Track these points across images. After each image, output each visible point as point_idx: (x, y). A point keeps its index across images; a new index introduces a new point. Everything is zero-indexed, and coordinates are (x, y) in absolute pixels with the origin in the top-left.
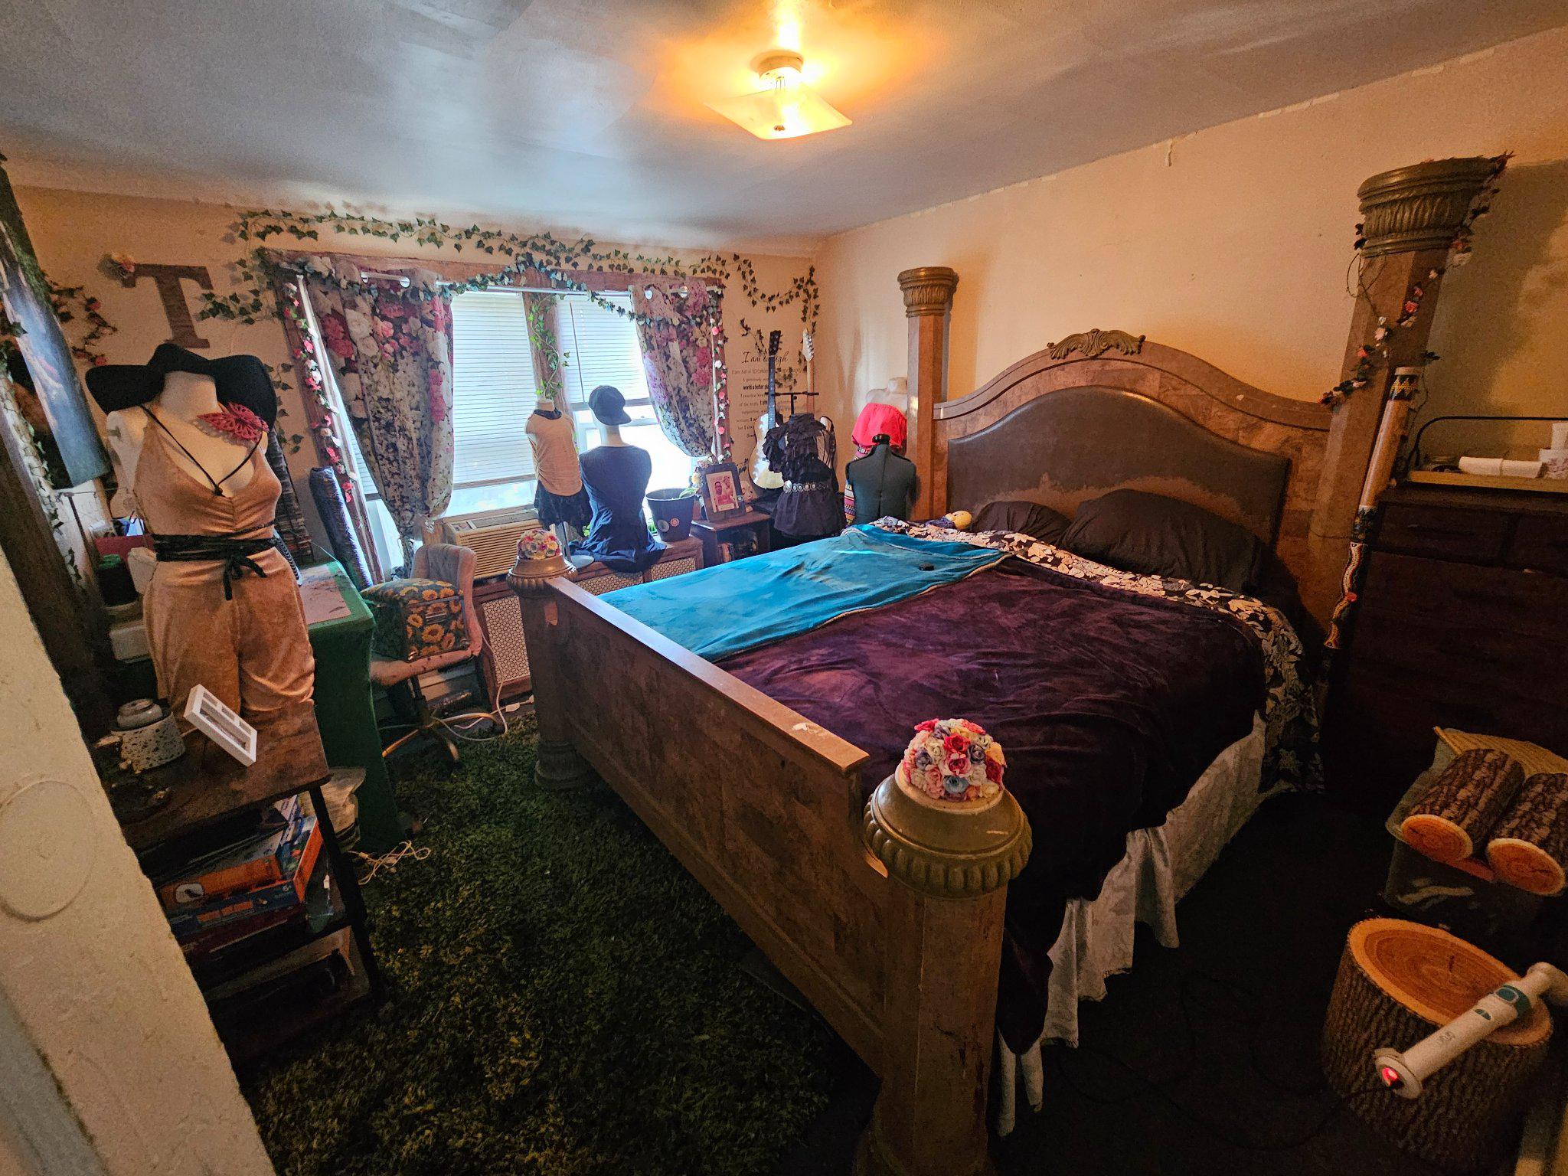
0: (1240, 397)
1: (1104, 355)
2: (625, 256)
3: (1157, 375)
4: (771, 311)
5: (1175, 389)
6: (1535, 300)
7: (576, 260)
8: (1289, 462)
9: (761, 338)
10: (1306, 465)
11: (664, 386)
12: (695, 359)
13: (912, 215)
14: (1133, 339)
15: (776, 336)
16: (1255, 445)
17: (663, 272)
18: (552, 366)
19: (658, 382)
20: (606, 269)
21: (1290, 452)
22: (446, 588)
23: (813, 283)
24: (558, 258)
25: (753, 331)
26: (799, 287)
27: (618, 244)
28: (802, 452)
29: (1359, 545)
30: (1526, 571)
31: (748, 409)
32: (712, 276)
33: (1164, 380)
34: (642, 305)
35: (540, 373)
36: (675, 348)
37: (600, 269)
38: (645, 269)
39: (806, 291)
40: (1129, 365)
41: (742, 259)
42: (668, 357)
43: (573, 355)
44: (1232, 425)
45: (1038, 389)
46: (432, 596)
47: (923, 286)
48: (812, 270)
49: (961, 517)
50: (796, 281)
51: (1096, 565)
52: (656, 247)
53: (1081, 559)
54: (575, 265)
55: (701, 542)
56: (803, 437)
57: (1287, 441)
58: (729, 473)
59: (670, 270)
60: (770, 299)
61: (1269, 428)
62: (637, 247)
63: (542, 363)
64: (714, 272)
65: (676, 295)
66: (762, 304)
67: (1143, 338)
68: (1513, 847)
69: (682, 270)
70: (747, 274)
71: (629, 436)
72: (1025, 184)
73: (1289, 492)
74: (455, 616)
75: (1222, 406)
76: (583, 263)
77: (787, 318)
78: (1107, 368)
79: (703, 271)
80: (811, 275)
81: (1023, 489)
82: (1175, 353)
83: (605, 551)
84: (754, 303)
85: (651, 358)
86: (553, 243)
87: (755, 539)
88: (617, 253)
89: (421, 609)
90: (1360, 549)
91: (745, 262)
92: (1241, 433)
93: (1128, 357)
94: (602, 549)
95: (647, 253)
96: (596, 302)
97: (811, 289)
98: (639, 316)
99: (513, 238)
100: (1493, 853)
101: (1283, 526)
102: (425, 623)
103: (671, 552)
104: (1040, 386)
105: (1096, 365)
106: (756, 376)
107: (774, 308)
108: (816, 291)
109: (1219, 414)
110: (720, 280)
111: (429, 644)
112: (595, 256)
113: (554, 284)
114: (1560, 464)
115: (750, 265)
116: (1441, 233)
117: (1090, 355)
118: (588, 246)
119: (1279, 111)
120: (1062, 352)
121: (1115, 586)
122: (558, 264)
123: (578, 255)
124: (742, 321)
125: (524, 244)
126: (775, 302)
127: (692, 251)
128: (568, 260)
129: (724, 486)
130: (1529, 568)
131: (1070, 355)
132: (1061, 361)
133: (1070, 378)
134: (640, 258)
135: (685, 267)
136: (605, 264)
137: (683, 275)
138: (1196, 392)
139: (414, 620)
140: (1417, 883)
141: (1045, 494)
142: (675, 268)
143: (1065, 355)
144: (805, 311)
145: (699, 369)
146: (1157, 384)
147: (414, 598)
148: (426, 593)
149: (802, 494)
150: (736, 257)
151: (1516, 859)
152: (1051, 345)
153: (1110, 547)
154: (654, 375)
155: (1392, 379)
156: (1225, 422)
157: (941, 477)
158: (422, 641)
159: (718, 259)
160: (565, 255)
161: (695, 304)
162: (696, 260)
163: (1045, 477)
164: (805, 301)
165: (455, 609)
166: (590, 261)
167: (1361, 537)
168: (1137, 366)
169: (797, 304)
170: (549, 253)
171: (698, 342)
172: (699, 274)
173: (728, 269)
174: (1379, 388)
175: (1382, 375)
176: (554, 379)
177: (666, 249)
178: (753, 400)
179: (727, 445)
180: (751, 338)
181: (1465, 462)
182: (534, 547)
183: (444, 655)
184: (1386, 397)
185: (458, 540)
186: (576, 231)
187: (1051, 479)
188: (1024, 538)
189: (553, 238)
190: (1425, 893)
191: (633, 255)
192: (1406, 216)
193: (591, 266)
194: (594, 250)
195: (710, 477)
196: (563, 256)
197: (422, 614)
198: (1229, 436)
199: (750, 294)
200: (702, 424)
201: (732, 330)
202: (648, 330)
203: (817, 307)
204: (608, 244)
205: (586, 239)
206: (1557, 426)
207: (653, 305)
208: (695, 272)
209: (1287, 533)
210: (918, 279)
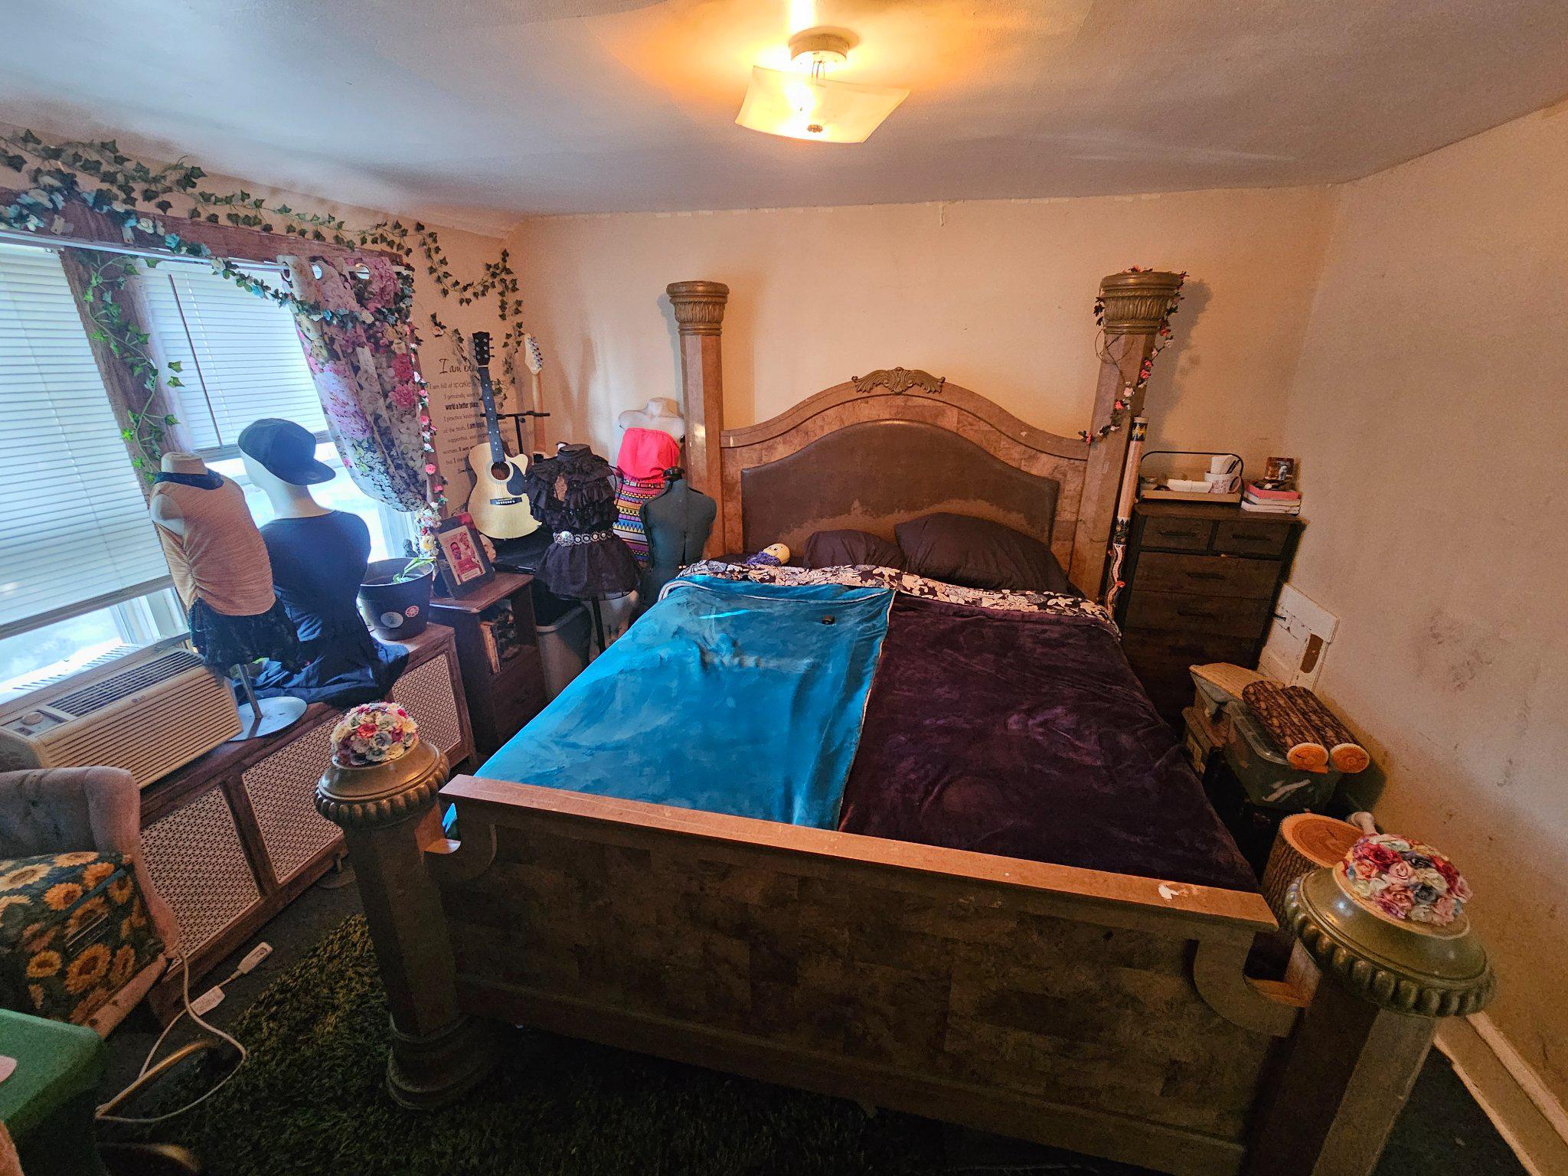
0: (1024, 434)
1: (909, 392)
2: (258, 204)
3: (955, 411)
4: (464, 304)
5: (971, 425)
6: (1184, 372)
7: (166, 197)
8: (1058, 484)
9: (461, 340)
10: (1070, 487)
11: (360, 414)
12: (391, 372)
13: (659, 215)
14: (937, 380)
15: (481, 340)
16: (1034, 472)
17: (318, 236)
18: (148, 386)
19: (351, 408)
20: (223, 220)
21: (1059, 476)
22: (92, 864)
23: (508, 272)
24: (127, 190)
25: (449, 330)
26: (494, 275)
27: (245, 182)
28: (596, 498)
29: (1121, 546)
30: (1222, 555)
31: (453, 436)
32: (388, 249)
33: (961, 417)
34: (313, 289)
35: (120, 400)
36: (365, 355)
37: (213, 218)
38: (290, 229)
39: (503, 281)
40: (927, 402)
41: (427, 231)
42: (356, 369)
43: (188, 364)
44: (1016, 456)
45: (842, 420)
46: (69, 896)
47: (705, 303)
48: (505, 254)
49: (779, 551)
50: (489, 267)
51: (968, 590)
52: (306, 196)
53: (950, 586)
54: (165, 206)
55: (451, 630)
56: (592, 478)
57: (1056, 468)
58: (464, 529)
59: (328, 234)
60: (465, 289)
61: (1044, 457)
62: (275, 191)
63: (121, 380)
64: (391, 244)
65: (353, 275)
66: (454, 295)
67: (944, 379)
68: (1346, 749)
69: (348, 236)
70: (433, 253)
71: (326, 496)
72: (800, 210)
73: (1059, 508)
74: (124, 909)
75: (1009, 440)
76: (181, 205)
77: (483, 315)
78: (909, 403)
79: (374, 241)
80: (504, 260)
81: (833, 516)
82: (972, 394)
83: (314, 682)
84: (445, 292)
85: (337, 372)
86: (120, 160)
87: (510, 608)
88: (245, 196)
89: (52, 934)
90: (1122, 549)
91: (431, 235)
92: (1023, 463)
93: (930, 395)
94: (308, 679)
95: (296, 205)
96: (232, 279)
97: (509, 278)
98: (308, 307)
99: (29, 137)
100: (1335, 756)
101: (1054, 533)
102: (68, 957)
103: (416, 655)
104: (845, 418)
105: (900, 401)
106: (459, 391)
107: (468, 301)
108: (514, 281)
109: (1007, 446)
110: (400, 256)
111: (84, 995)
112: (206, 198)
113: (128, 234)
114: (1220, 484)
115: (435, 241)
116: (1148, 324)
117: (897, 390)
118: (190, 177)
119: (1027, 201)
120: (868, 386)
121: (995, 607)
122: (130, 200)
123: (169, 190)
124: (434, 317)
125: (56, 154)
126: (468, 294)
127: (362, 210)
128: (148, 196)
129: (462, 547)
130: (1225, 553)
131: (875, 389)
132: (866, 394)
133: (876, 412)
134: (285, 210)
135: (350, 233)
136: (222, 212)
137: (351, 245)
138: (987, 428)
139: (41, 965)
140: (1276, 786)
141: (857, 518)
142: (334, 232)
143: (871, 389)
144: (503, 306)
145: (399, 387)
146: (955, 419)
147: (30, 920)
148: (55, 895)
149: (591, 545)
150: (420, 227)
151: (1348, 756)
152: (855, 379)
153: (957, 568)
154: (342, 397)
155: (1133, 425)
156: (1012, 454)
157: (734, 508)
158: (69, 997)
159: (397, 226)
160: (145, 186)
161: (383, 290)
162: (366, 224)
163: (856, 504)
164: (502, 294)
165: (120, 896)
166: (191, 205)
167: (1122, 540)
168: (938, 404)
169: (493, 298)
170: (109, 178)
171: (394, 346)
172: (369, 246)
173: (409, 242)
174: (1125, 431)
175: (1127, 422)
176: (151, 410)
177: (322, 201)
178: (458, 423)
179: (439, 488)
180: (447, 340)
181: (1172, 483)
182: (382, 740)
183: (120, 996)
184: (1130, 438)
185: (44, 756)
186: (164, 146)
187: (862, 505)
188: (893, 572)
189: (122, 151)
190: (1281, 791)
191: (272, 203)
192: (1143, 310)
193: (195, 213)
194: (202, 185)
195: (442, 537)
196: (138, 187)
197: (57, 944)
198: (1014, 464)
199: (439, 280)
200: (411, 463)
201: (425, 331)
202: (326, 329)
203: (519, 303)
204: (226, 179)
205: (188, 165)
206: (1215, 459)
207: (328, 288)
208: (364, 241)
209: (1058, 539)
210: (692, 293)
